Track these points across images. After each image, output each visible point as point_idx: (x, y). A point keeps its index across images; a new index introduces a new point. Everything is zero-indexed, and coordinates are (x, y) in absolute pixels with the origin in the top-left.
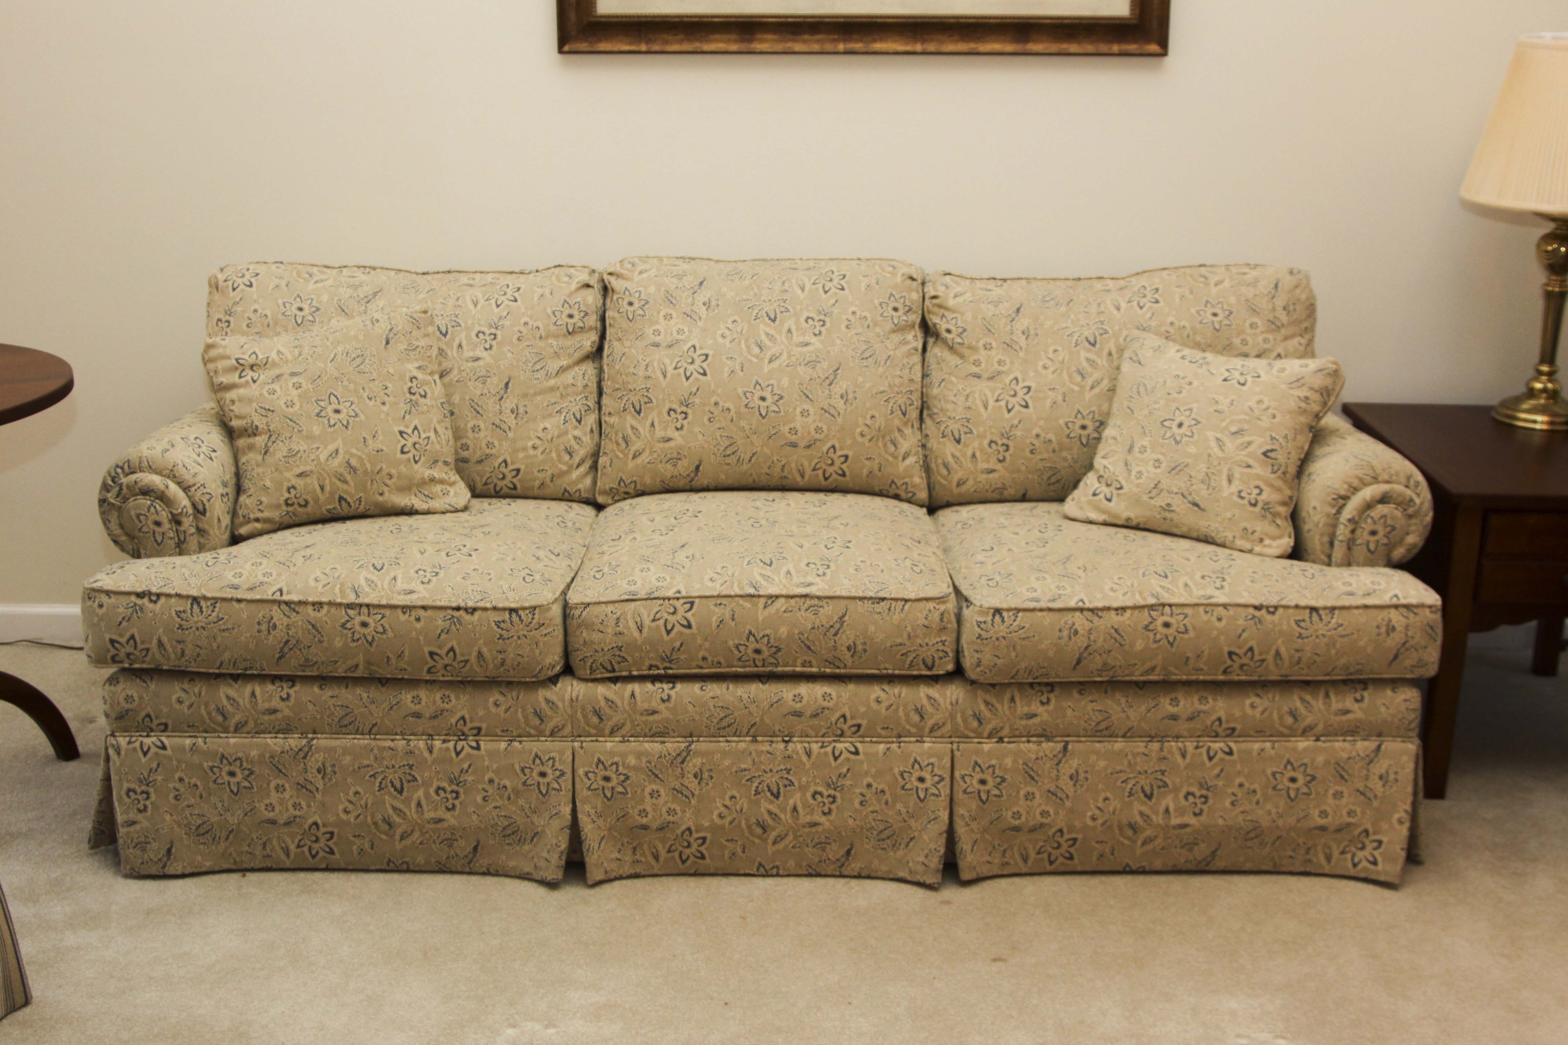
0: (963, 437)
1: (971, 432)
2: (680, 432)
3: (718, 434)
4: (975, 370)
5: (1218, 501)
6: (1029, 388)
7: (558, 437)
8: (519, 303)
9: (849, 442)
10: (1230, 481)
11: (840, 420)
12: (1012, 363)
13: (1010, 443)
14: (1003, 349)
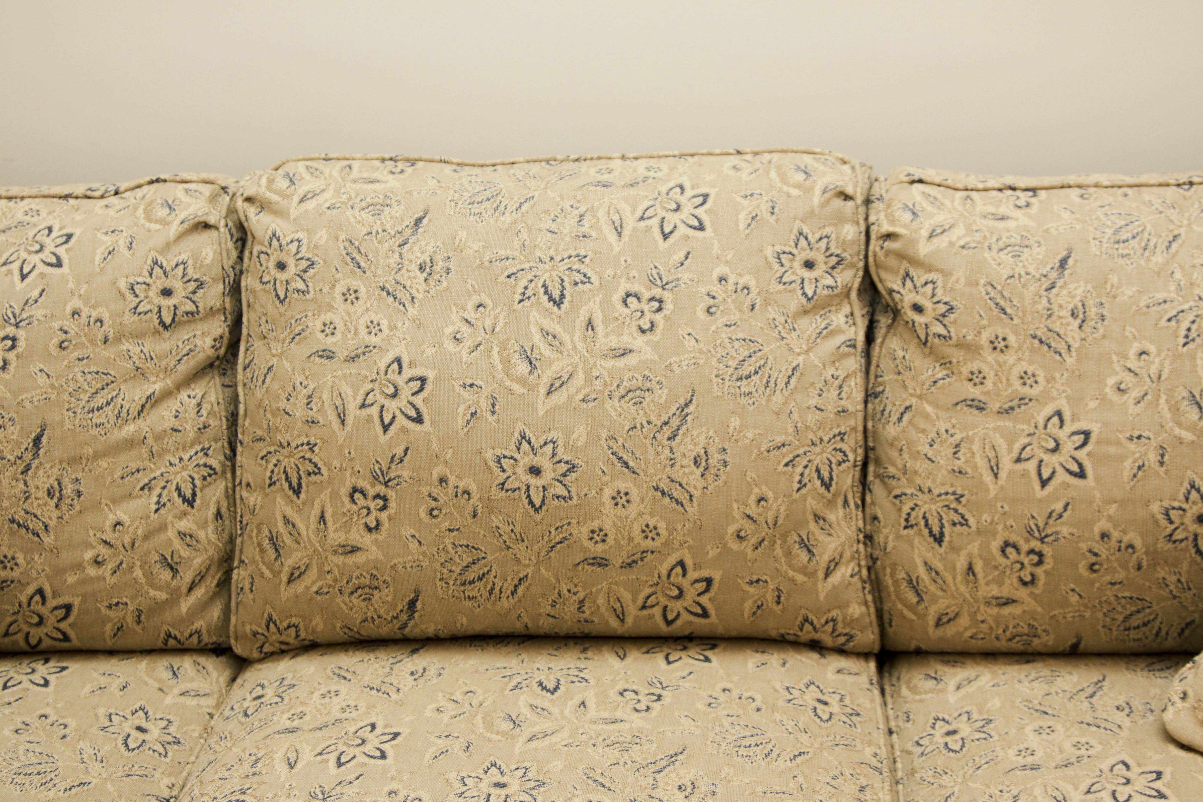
0: (947, 530)
1: (965, 523)
2: (375, 535)
3: (448, 541)
4: (974, 392)
6: (1087, 435)
7: (146, 537)
8: (65, 269)
9: (713, 553)
11: (692, 509)
12: (1050, 380)
13: (1047, 550)
14: (1032, 350)
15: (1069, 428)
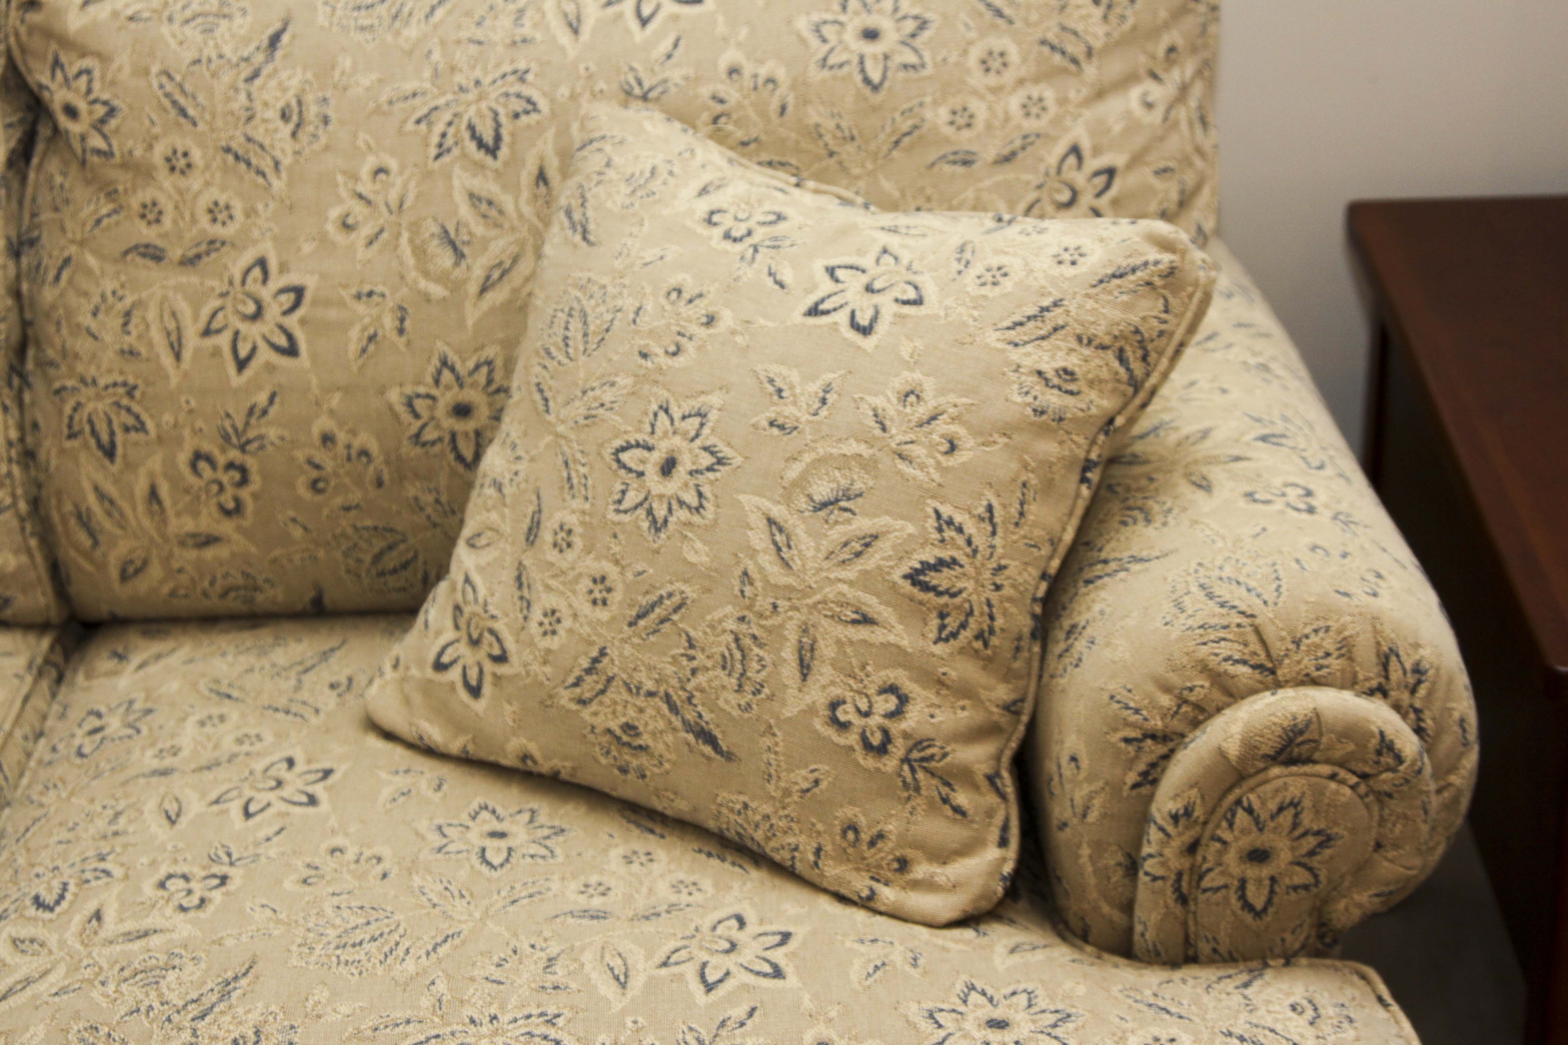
0: (119, 438)
1: (141, 427)
4: (148, 234)
5: (769, 730)
6: (299, 292)
10: (805, 669)
12: (251, 212)
13: (251, 463)
14: (225, 170)
15: (276, 282)
